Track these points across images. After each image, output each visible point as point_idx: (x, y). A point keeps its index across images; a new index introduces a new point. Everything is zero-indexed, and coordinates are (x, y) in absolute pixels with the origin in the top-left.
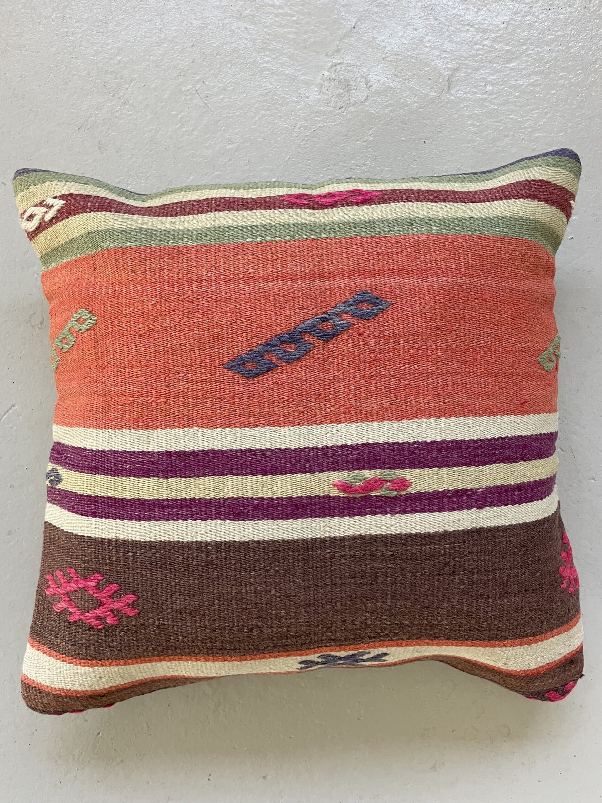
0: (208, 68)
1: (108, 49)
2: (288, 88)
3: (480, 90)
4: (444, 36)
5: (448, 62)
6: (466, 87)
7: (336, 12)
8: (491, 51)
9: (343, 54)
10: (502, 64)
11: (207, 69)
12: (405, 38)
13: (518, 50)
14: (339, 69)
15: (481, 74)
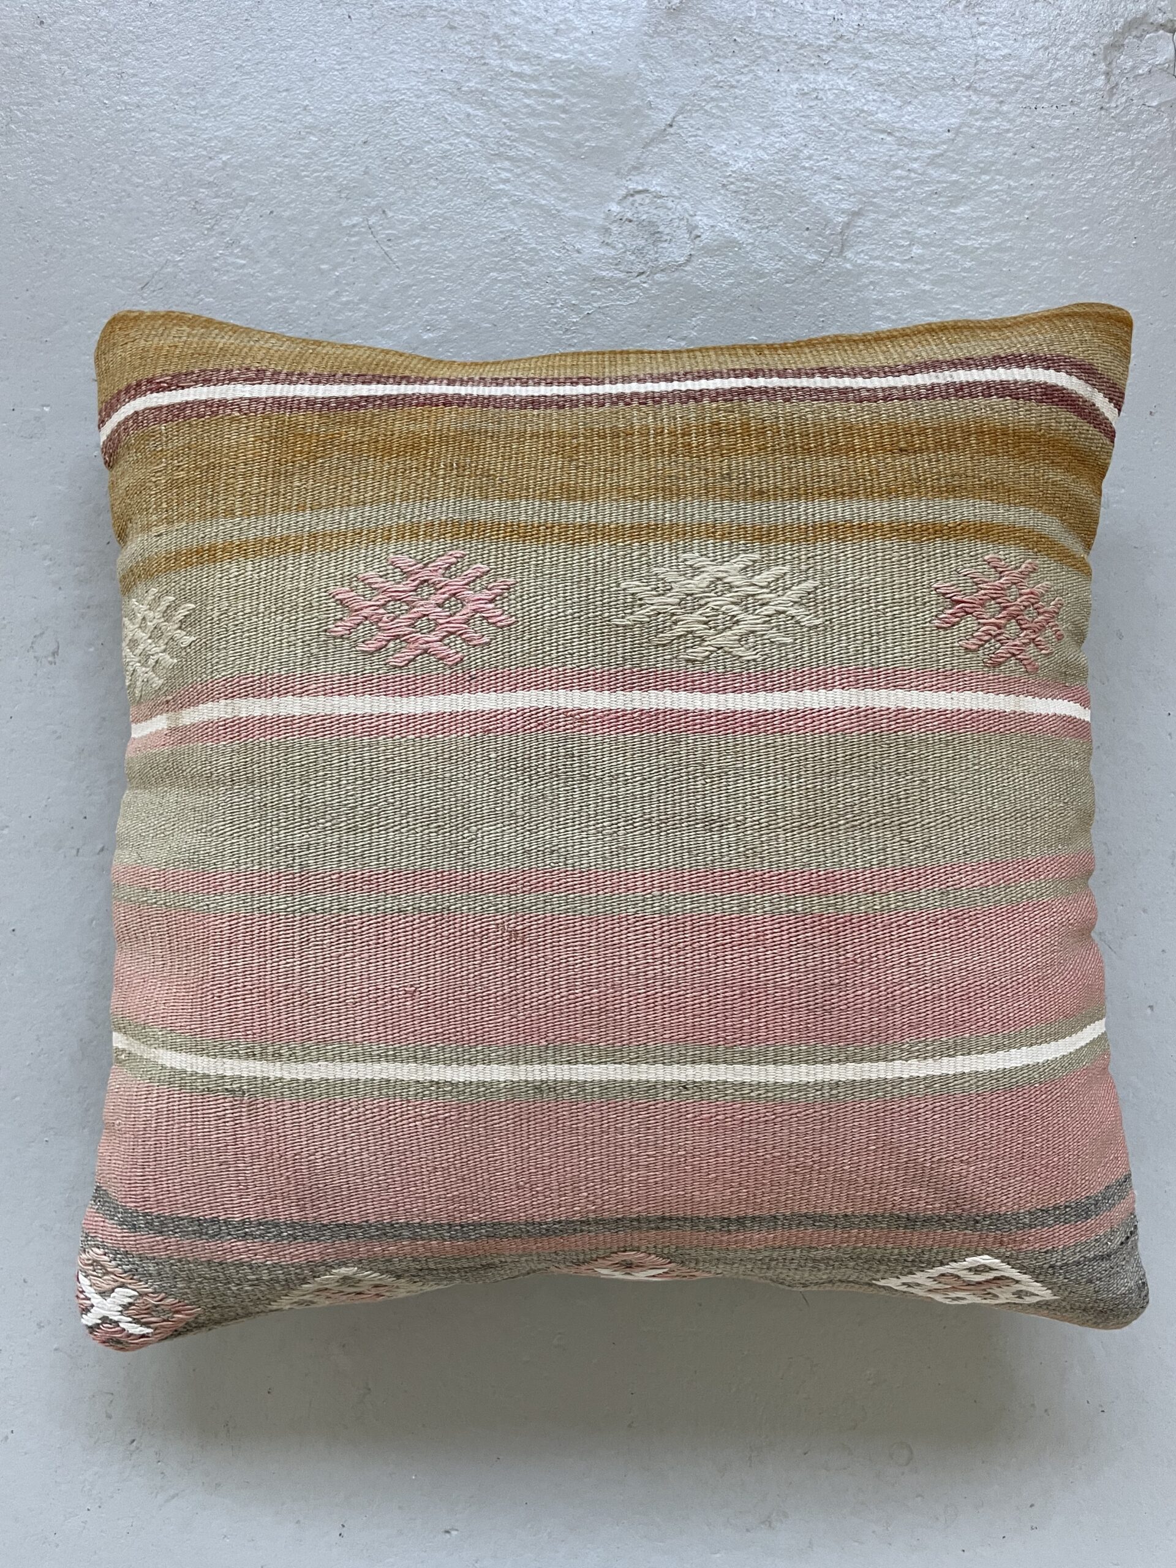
0: (394, 185)
1: (205, 140)
2: (541, 232)
3: (899, 253)
4: (838, 150)
5: (843, 199)
6: (873, 246)
7: (637, 92)
8: (922, 182)
9: (649, 173)
10: (944, 207)
11: (391, 189)
12: (764, 149)
13: (973, 183)
14: (639, 201)
15: (904, 225)
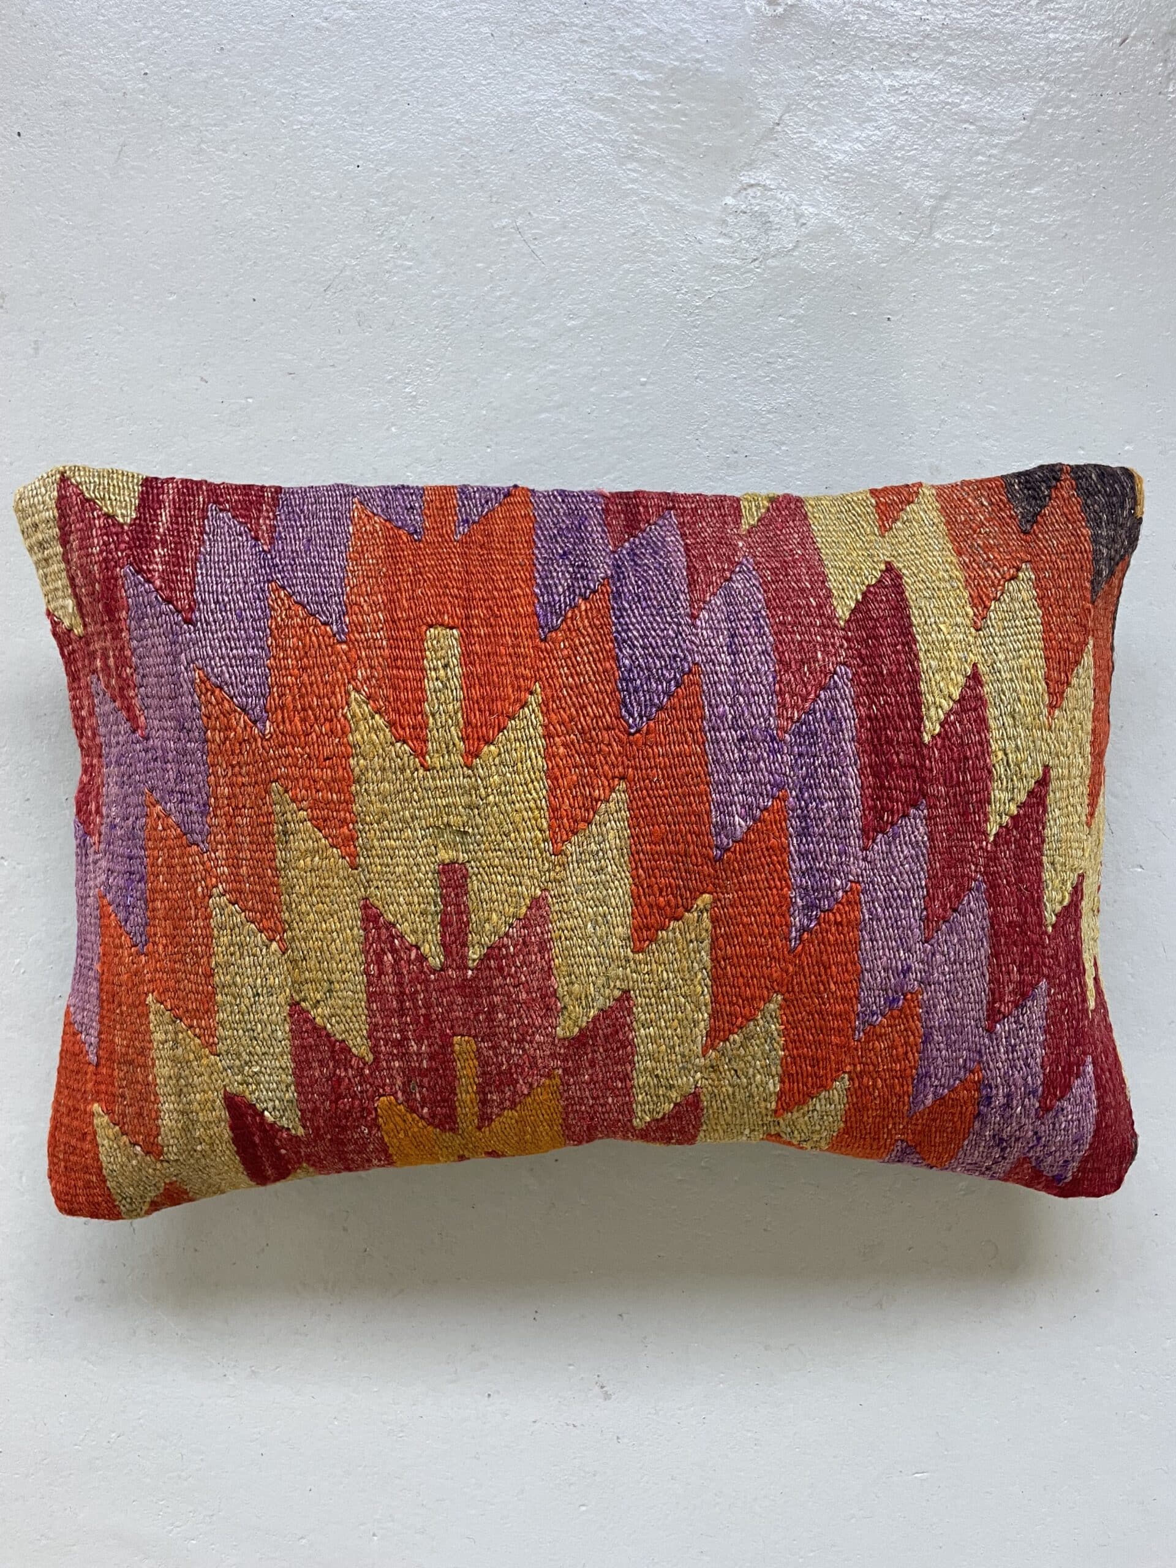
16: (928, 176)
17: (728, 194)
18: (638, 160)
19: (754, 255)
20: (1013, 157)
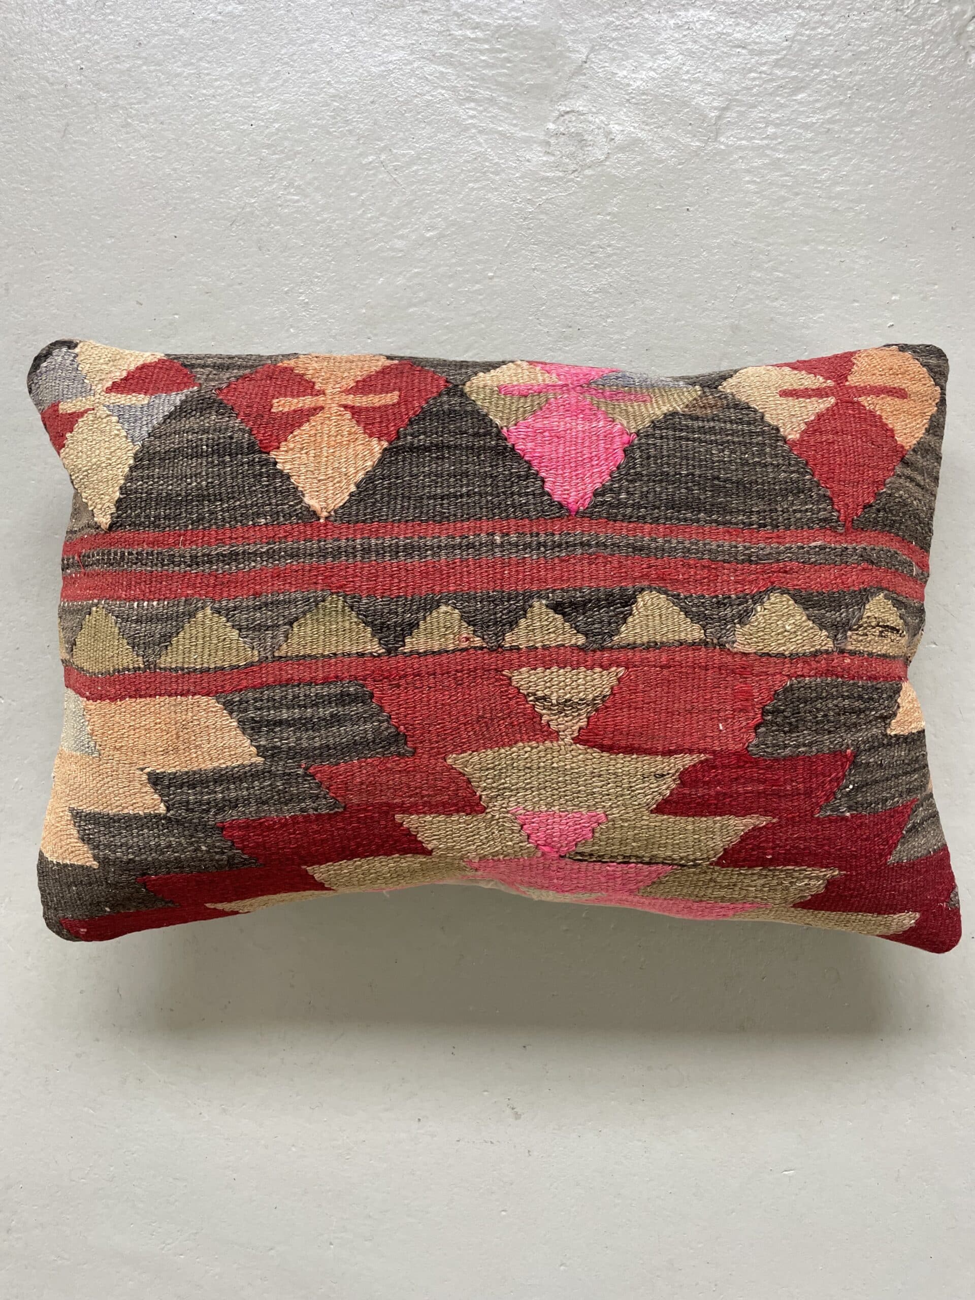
16: (711, 93)
17: (549, 121)
18: (473, 100)
19: (572, 167)
20: (778, 72)
